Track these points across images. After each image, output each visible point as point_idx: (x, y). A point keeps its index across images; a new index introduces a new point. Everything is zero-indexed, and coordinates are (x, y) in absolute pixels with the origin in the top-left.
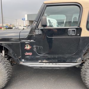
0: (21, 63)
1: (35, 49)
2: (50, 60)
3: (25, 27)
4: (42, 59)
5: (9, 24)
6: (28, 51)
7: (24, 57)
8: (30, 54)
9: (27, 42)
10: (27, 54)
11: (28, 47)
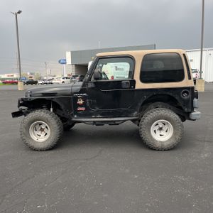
0: (74, 119)
1: (88, 104)
2: (104, 115)
3: (67, 78)
4: (96, 114)
5: (29, 74)
6: (81, 106)
7: (76, 112)
8: (83, 109)
9: (79, 96)
10: (79, 109)
11: (81, 102)
